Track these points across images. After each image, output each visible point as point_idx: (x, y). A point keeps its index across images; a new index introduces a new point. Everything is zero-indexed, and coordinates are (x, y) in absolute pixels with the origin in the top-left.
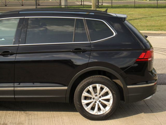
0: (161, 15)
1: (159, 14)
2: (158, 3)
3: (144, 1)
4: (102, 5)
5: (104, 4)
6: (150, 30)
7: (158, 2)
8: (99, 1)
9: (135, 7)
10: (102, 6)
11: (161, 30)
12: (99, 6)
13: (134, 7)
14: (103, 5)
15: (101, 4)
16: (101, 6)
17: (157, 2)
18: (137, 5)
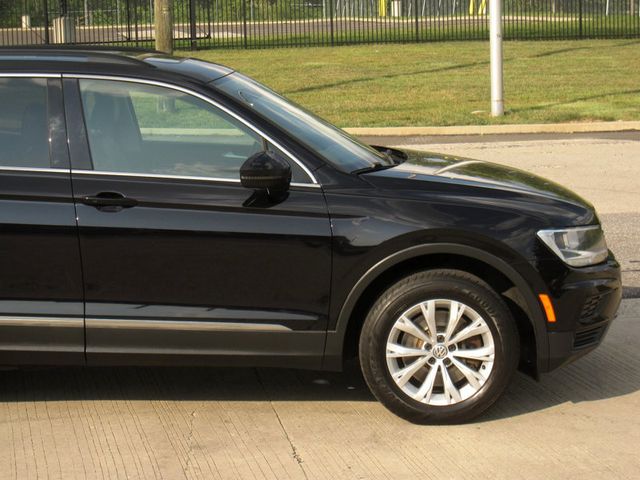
0: (427, 67)
1: (418, 64)
2: (420, 25)
3: (379, 20)
4: (209, 37)
5: (215, 35)
6: (373, 123)
7: (419, 20)
8: (197, 24)
9: (335, 40)
10: (207, 40)
11: (415, 123)
12: (198, 41)
13: (330, 41)
14: (212, 35)
15: (203, 35)
16: (202, 41)
17: (414, 20)
18: (339, 35)
